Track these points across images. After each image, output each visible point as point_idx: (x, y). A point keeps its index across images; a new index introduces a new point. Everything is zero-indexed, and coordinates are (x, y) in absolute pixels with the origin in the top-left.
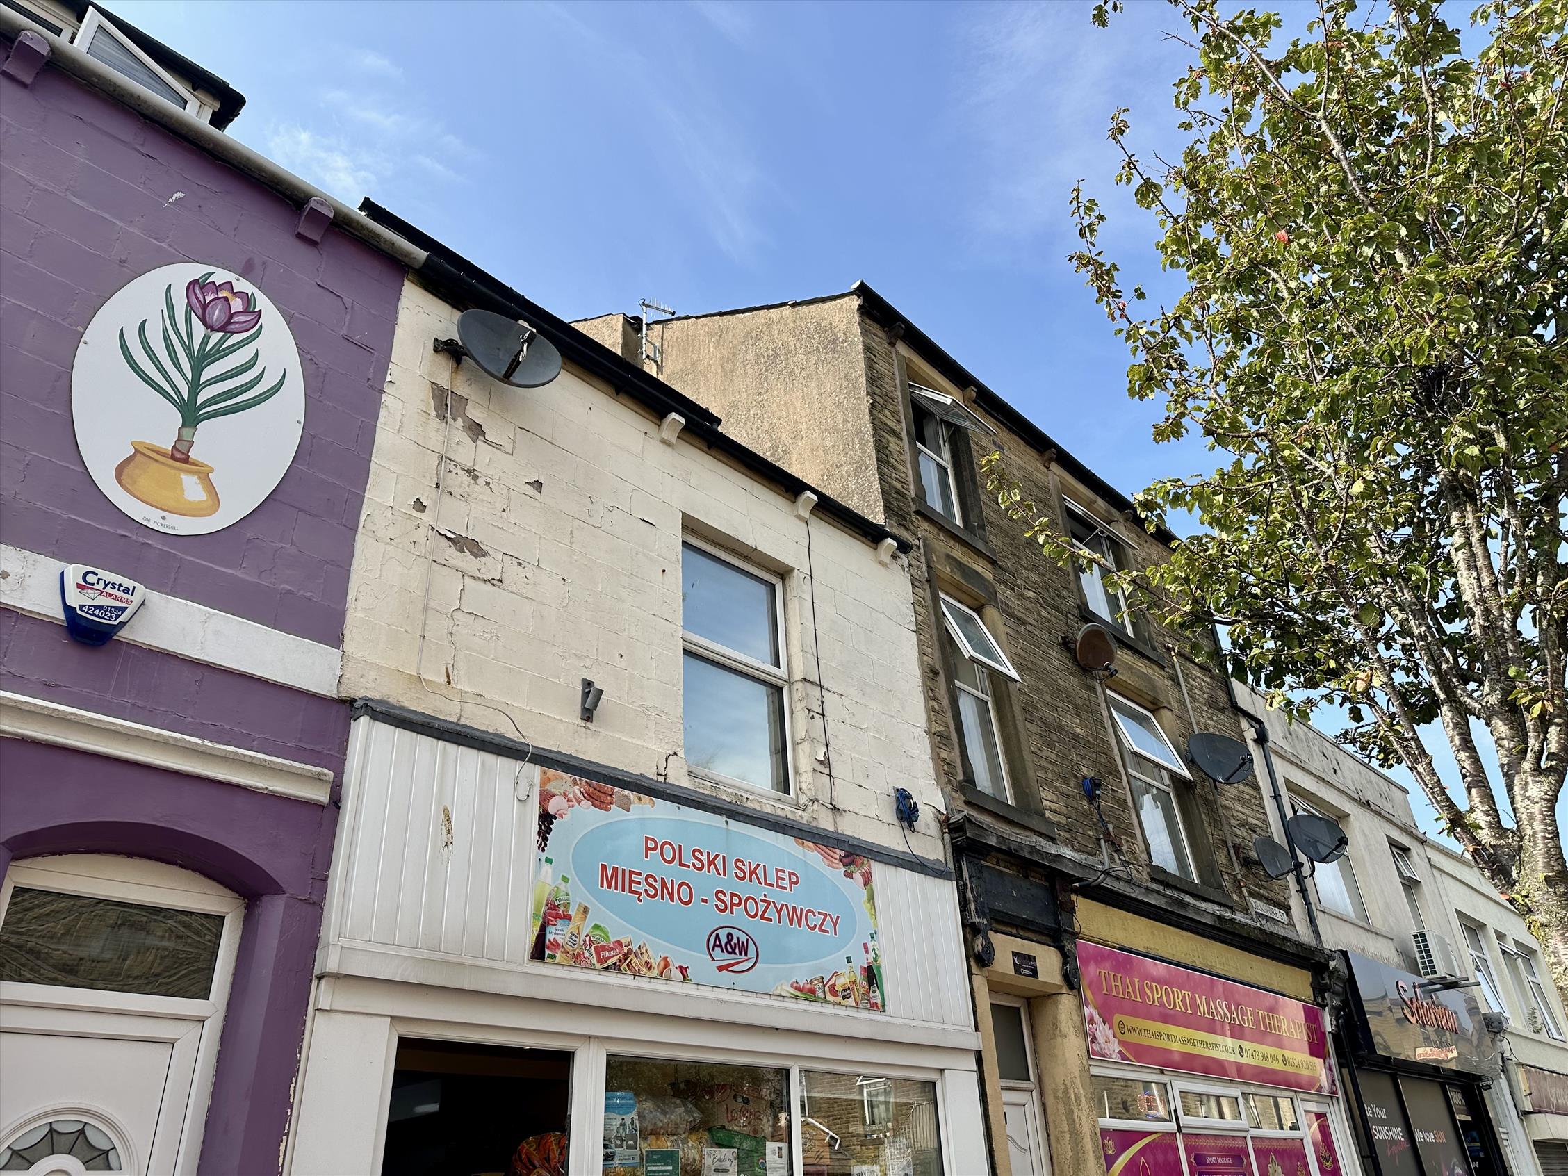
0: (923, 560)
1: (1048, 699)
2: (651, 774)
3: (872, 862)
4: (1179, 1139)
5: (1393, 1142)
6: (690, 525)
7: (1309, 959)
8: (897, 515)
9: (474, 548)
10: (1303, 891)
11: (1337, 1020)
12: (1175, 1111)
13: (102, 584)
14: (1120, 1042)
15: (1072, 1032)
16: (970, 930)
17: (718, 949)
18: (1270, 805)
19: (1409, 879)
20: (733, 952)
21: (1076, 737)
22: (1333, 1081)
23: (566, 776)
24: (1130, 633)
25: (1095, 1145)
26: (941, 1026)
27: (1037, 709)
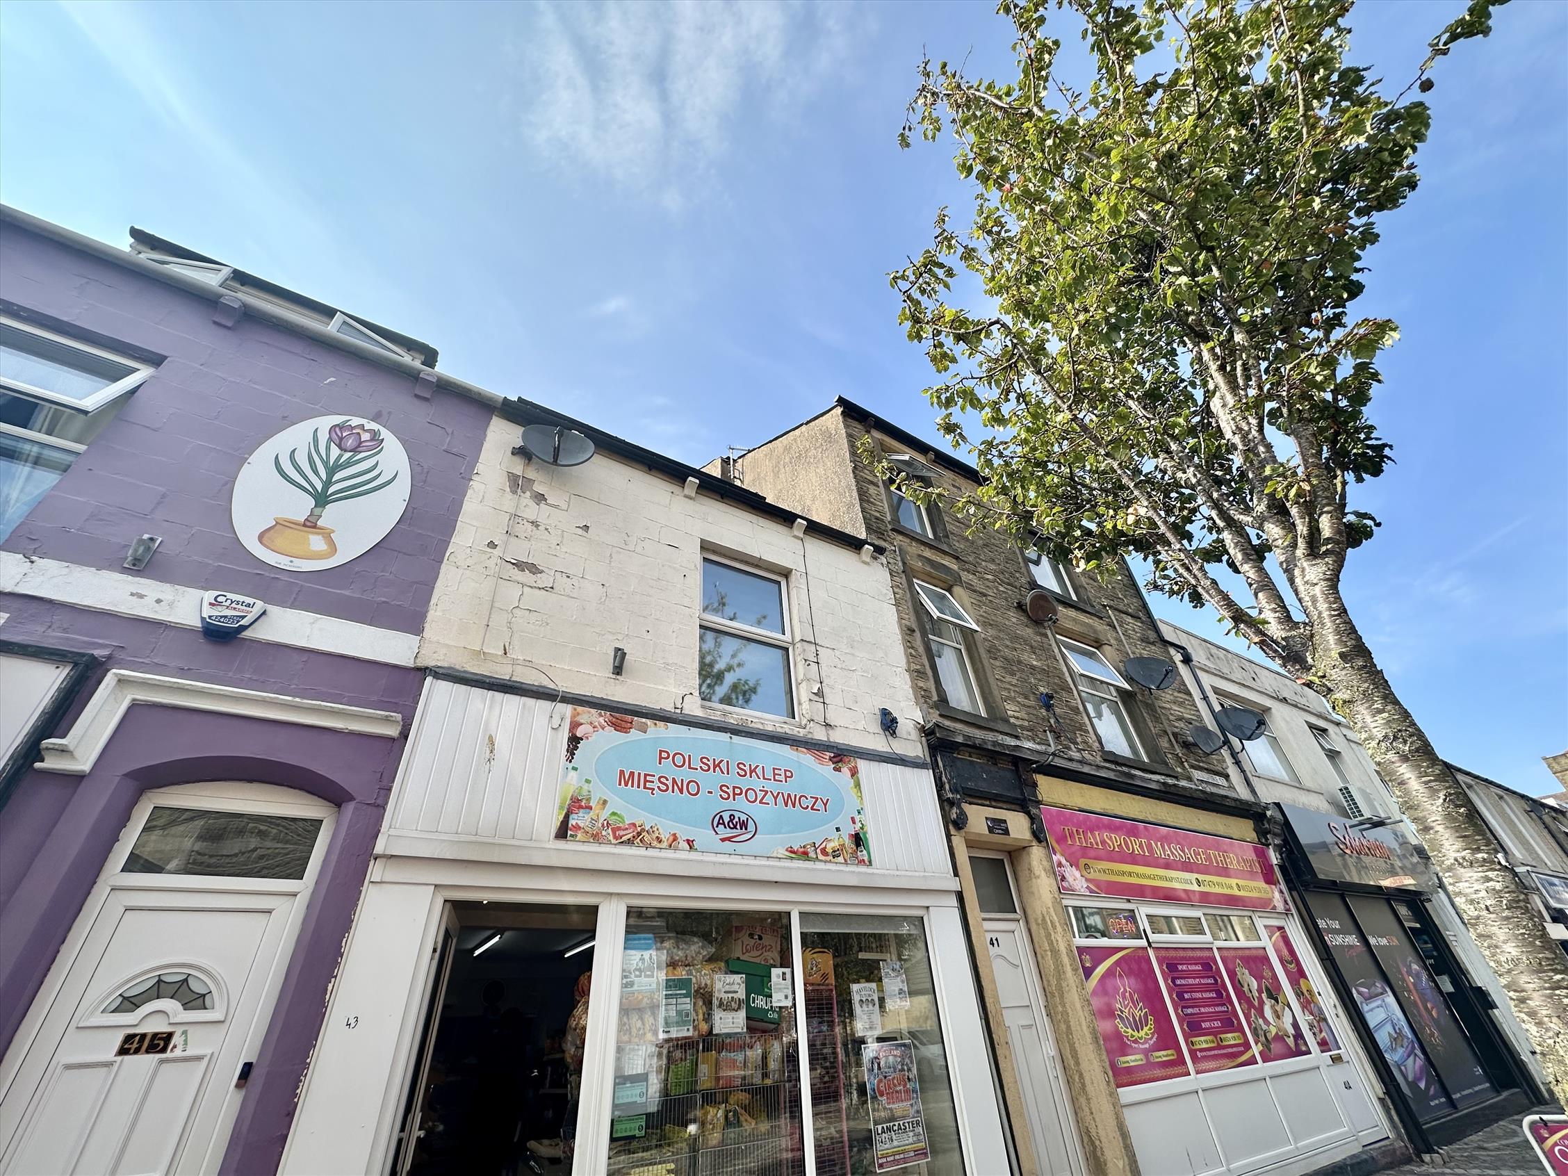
0: (899, 558)
1: (1008, 643)
2: (670, 708)
3: (858, 760)
4: (1151, 953)
5: (1350, 947)
6: (706, 546)
7: (1248, 810)
8: (876, 532)
9: (534, 569)
10: (1238, 763)
11: (1281, 855)
12: (1144, 931)
13: (229, 602)
14: (1087, 880)
15: (1043, 874)
16: (945, 804)
17: (721, 827)
18: (1201, 705)
19: (1330, 751)
20: (735, 827)
21: (1033, 667)
22: (1286, 901)
23: (593, 711)
24: (1074, 598)
25: (1072, 958)
26: (922, 874)
27: (1000, 651)
